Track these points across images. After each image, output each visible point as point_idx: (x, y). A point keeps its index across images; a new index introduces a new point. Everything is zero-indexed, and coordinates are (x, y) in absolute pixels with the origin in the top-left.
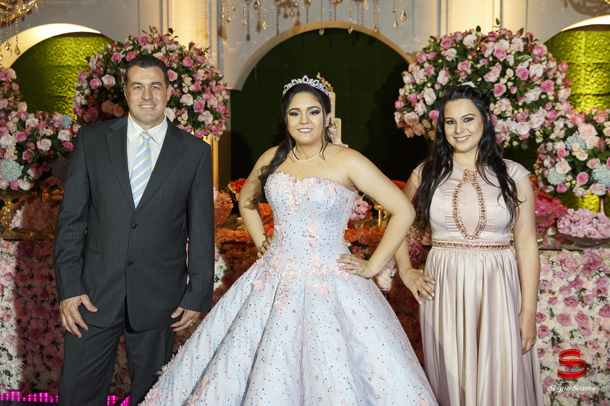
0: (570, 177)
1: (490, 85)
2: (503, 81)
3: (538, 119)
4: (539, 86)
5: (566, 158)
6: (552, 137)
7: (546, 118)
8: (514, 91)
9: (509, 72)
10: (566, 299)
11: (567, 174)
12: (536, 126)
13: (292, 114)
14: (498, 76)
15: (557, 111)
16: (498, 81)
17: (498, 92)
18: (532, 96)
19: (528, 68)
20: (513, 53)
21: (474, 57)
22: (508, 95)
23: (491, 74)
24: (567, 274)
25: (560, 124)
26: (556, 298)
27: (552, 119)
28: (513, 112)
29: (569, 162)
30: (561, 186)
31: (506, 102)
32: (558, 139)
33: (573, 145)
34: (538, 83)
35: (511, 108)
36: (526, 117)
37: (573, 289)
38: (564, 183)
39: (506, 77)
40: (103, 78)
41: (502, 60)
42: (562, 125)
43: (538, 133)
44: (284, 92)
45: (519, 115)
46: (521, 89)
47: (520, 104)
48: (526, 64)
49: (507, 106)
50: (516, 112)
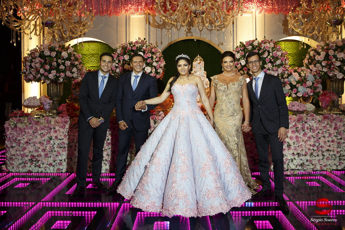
0: (290, 91)
1: (264, 58)
2: (269, 57)
3: (280, 70)
4: (280, 59)
5: (289, 84)
6: (284, 77)
7: (282, 70)
8: (273, 61)
9: (271, 54)
10: (292, 131)
11: (289, 90)
12: (280, 73)
13: (179, 66)
14: (267, 55)
15: (286, 68)
16: (267, 57)
17: (268, 61)
18: (278, 62)
19: (276, 53)
20: (271, 48)
21: (258, 49)
22: (270, 62)
23: (265, 55)
24: (292, 123)
25: (286, 72)
26: (289, 131)
27: (284, 70)
28: (272, 68)
29: (290, 86)
30: (287, 94)
31: (270, 64)
32: (286, 78)
33: (291, 80)
34: (280, 58)
35: (271, 66)
36: (276, 70)
37: (294, 128)
38: (288, 93)
39: (270, 56)
40: (124, 56)
41: (268, 50)
42: (287, 73)
43: (280, 75)
44: (176, 59)
45: (274, 69)
46: (275, 60)
47: (275, 65)
48: (276, 51)
49: (270, 66)
50: (273, 68)
